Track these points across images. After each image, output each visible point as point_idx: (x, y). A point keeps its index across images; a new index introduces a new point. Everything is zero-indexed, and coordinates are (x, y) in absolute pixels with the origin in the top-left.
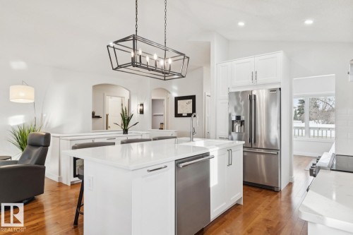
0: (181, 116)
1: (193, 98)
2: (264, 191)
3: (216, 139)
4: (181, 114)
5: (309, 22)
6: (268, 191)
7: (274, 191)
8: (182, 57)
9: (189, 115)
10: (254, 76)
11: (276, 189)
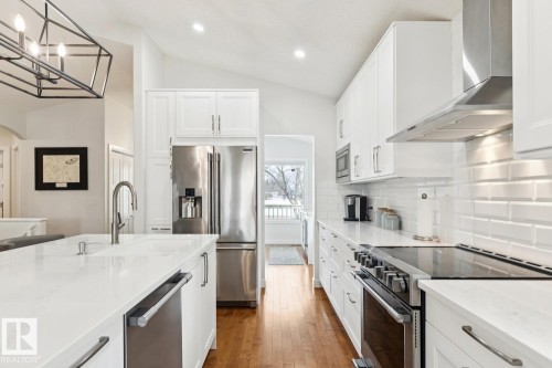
0: (51, 187)
1: (82, 153)
2: (235, 311)
3: (145, 232)
4: (54, 184)
5: (300, 54)
6: (243, 311)
7: (249, 307)
8: (96, 50)
9: (71, 186)
10: (216, 123)
11: (252, 305)
